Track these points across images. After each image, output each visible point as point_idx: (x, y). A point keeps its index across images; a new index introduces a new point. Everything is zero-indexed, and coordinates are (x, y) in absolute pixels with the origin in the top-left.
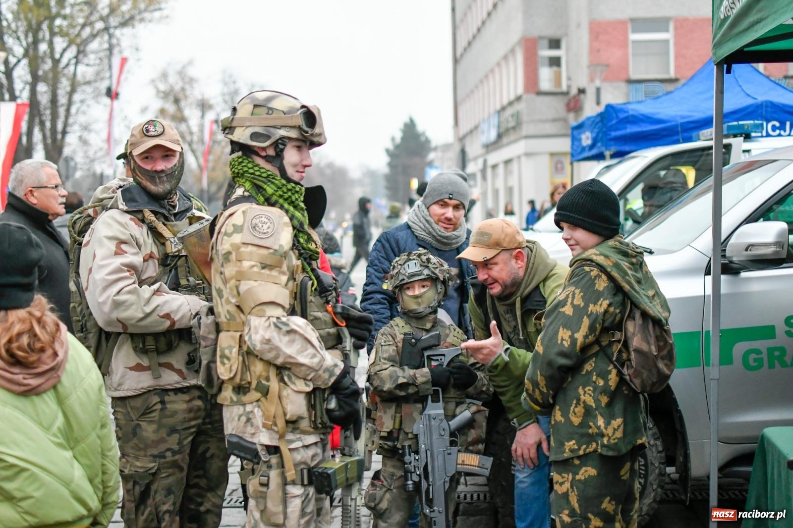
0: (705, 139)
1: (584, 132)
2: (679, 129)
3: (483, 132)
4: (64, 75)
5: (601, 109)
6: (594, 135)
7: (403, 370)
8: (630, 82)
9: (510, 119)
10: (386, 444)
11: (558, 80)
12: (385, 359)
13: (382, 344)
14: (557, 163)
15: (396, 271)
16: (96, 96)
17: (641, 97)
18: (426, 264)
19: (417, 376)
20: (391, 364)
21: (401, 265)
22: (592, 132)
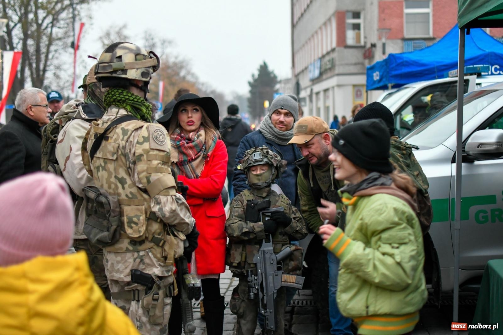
0: (452, 76)
1: (375, 72)
2: (436, 70)
3: (310, 71)
4: (44, 34)
5: (385, 57)
6: (381, 73)
7: (247, 223)
8: (404, 40)
9: (328, 63)
10: (237, 271)
11: (358, 38)
12: (236, 216)
13: (235, 207)
14: (357, 91)
15: (246, 158)
16: (65, 47)
17: (411, 49)
18: (266, 155)
19: (255, 227)
20: (239, 219)
21: (250, 154)
22: (380, 72)
